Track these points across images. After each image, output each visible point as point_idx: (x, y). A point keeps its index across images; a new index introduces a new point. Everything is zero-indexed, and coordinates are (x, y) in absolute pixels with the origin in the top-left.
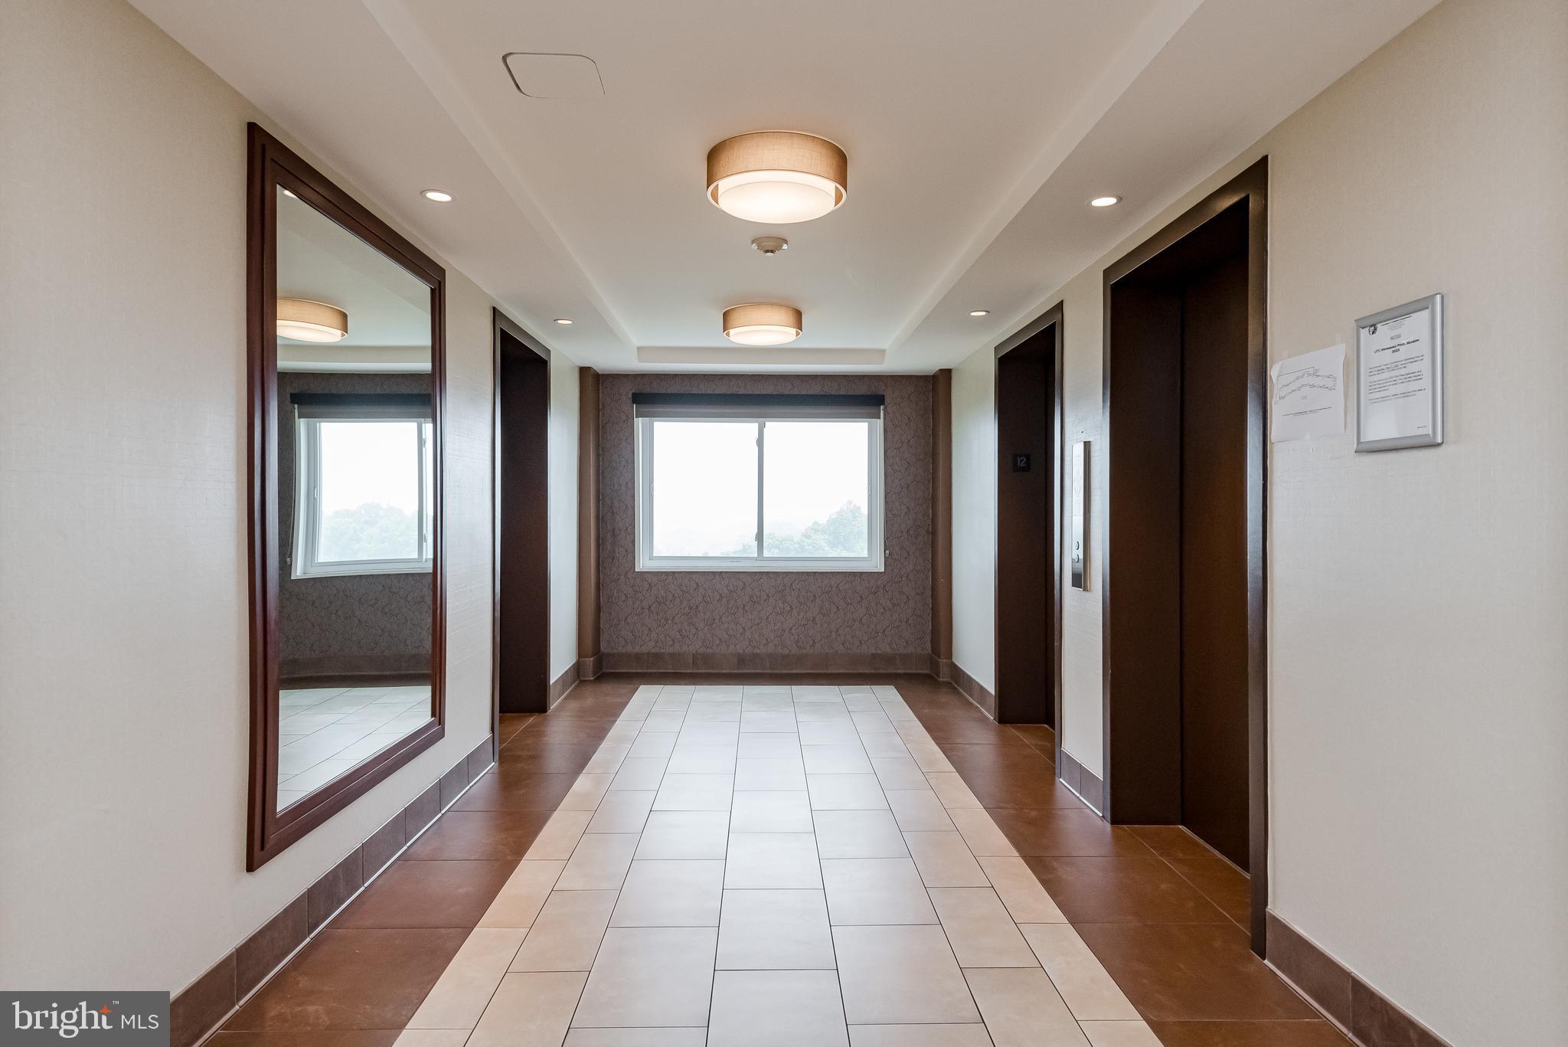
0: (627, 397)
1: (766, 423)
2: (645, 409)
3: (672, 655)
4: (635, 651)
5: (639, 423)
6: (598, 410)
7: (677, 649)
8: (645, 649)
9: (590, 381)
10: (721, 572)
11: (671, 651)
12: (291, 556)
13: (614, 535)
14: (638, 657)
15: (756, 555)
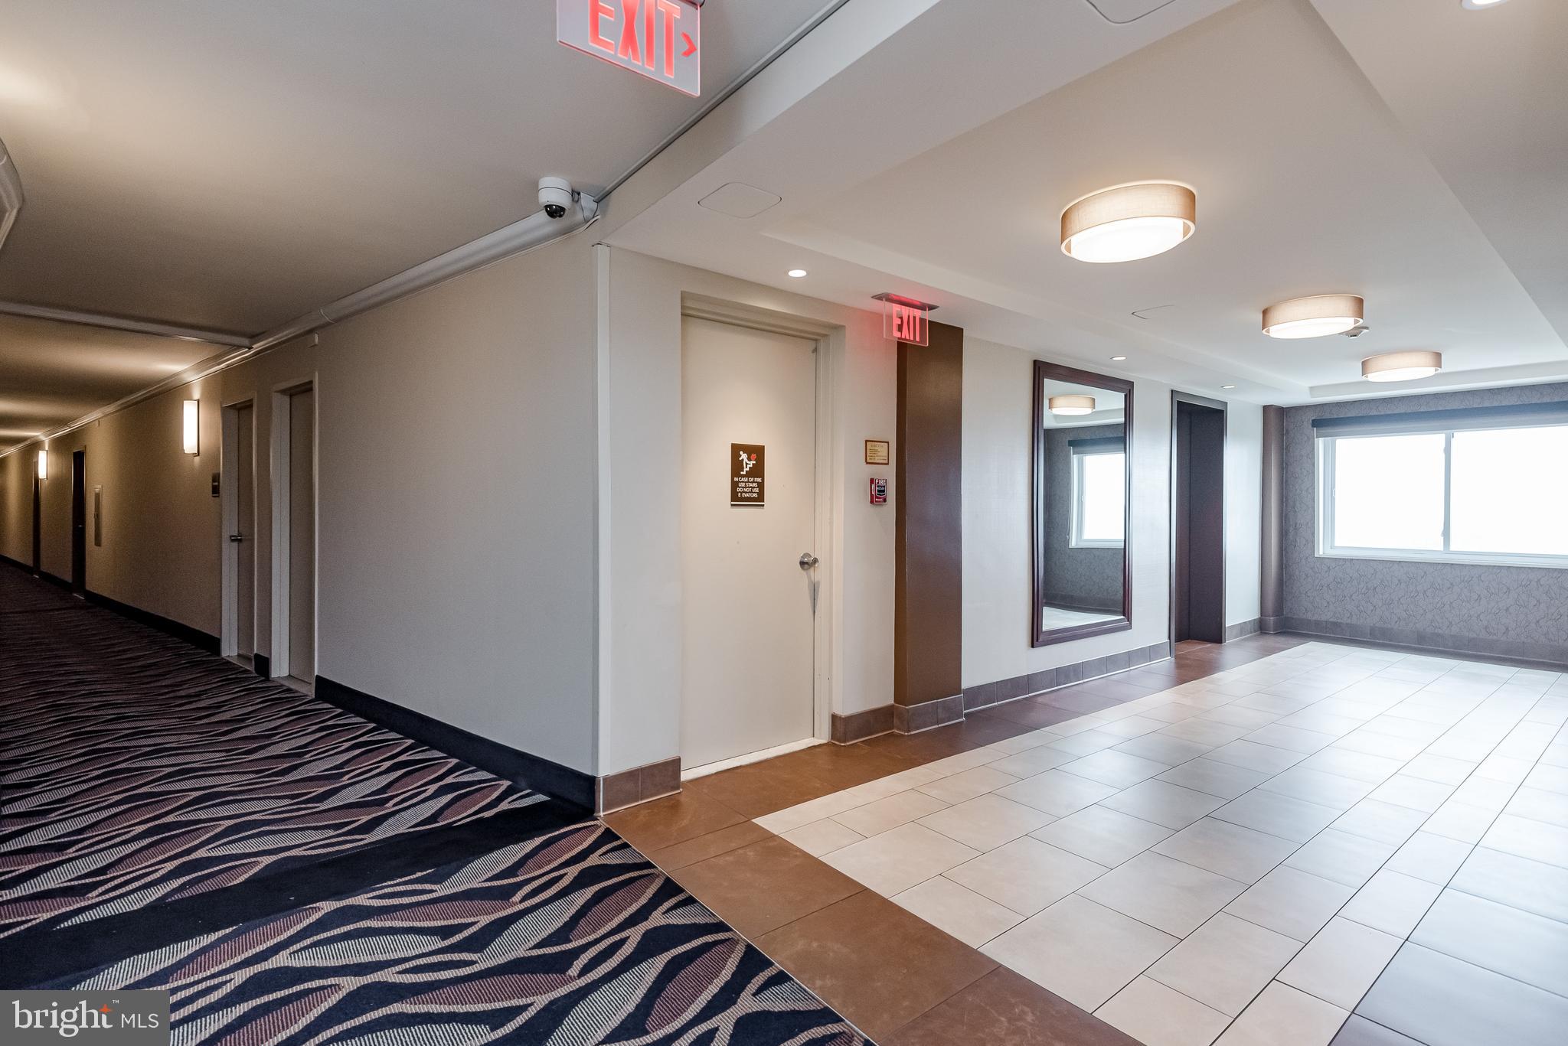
0: (1308, 424)
1: (1455, 434)
2: (1324, 431)
3: (1350, 626)
4: (1314, 619)
5: (1320, 443)
6: (1282, 435)
7: (1354, 621)
8: (1324, 618)
9: (1272, 415)
10: (1400, 562)
11: (1349, 621)
12: (1069, 534)
13: (1296, 528)
14: (1317, 623)
15: (1442, 549)
